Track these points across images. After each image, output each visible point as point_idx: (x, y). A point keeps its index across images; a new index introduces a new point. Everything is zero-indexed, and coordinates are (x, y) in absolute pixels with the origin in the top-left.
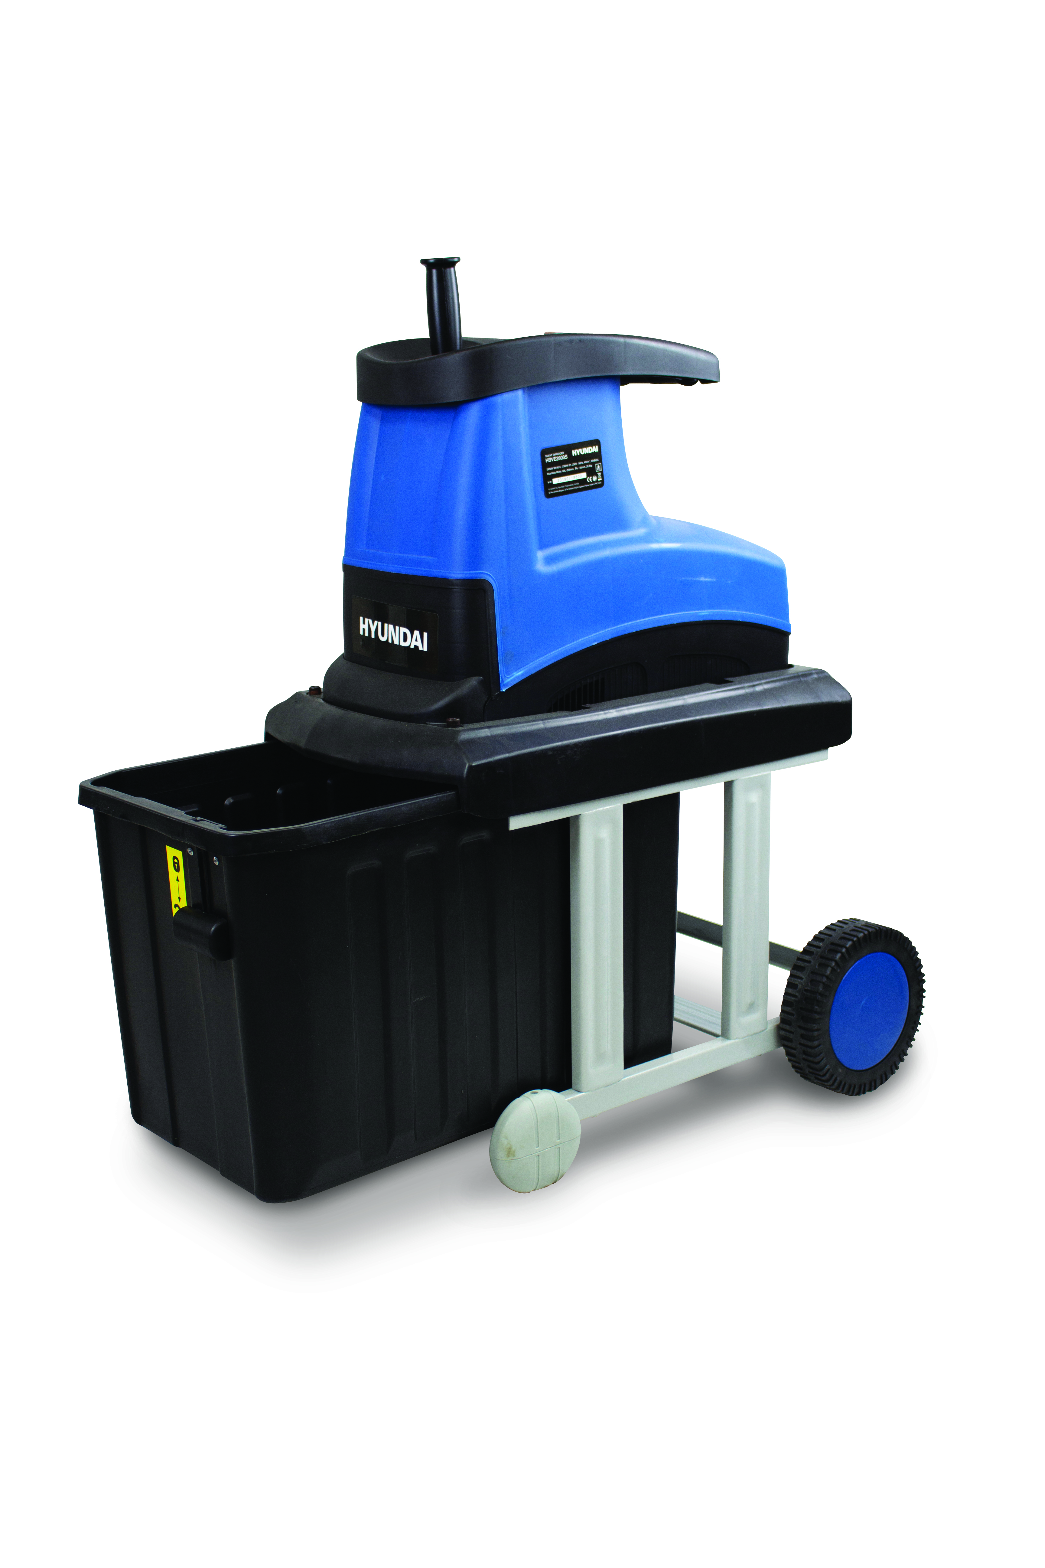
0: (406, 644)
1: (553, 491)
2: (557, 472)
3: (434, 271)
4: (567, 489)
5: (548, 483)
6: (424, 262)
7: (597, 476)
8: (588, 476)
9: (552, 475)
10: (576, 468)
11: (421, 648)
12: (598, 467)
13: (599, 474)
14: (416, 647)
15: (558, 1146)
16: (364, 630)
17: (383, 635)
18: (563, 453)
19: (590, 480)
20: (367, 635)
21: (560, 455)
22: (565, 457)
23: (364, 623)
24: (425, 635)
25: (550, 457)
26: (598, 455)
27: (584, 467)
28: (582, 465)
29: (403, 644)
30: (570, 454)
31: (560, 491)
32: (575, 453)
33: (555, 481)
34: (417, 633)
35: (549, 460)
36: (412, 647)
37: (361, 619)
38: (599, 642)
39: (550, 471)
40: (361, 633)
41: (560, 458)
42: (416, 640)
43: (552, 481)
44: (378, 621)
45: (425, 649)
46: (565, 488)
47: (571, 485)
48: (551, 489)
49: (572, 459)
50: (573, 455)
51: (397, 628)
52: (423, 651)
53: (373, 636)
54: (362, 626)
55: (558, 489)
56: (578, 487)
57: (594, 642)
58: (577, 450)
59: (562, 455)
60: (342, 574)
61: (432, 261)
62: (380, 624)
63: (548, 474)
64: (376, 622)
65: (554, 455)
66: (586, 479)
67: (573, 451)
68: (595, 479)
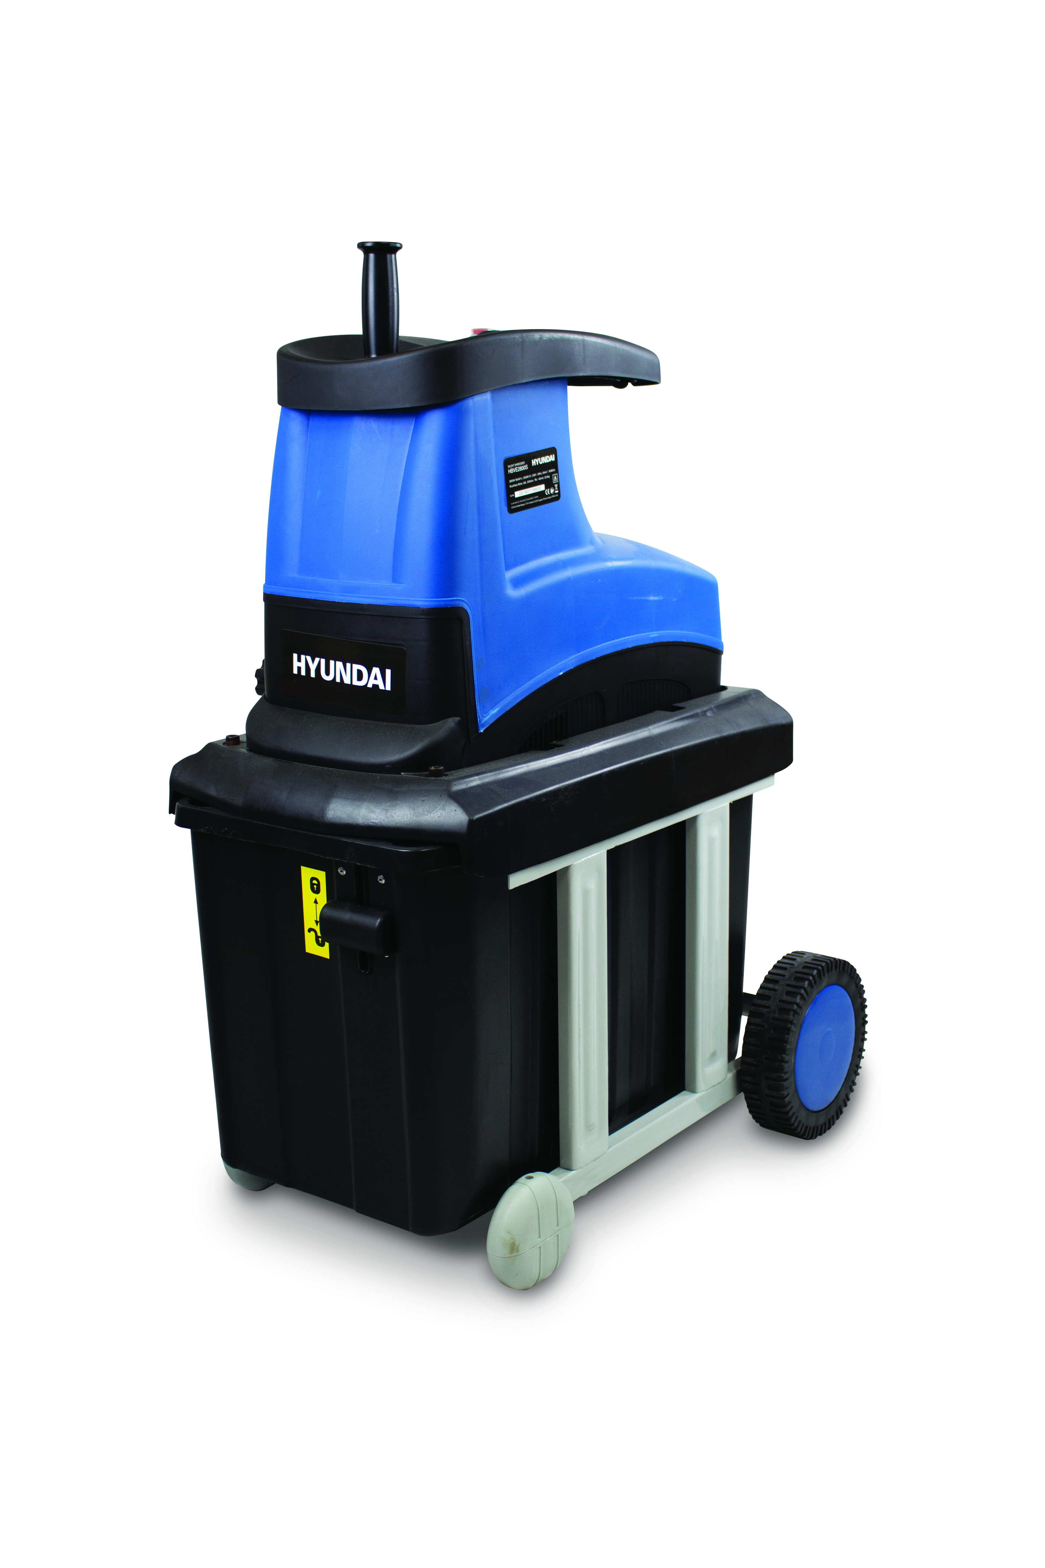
0: (362, 683)
1: (515, 505)
2: (519, 484)
3: (372, 256)
4: (528, 503)
5: (511, 496)
6: (361, 246)
7: (554, 488)
8: (546, 488)
9: (514, 487)
10: (536, 480)
11: (382, 687)
12: (555, 478)
13: (556, 486)
14: (376, 687)
15: (556, 1234)
16: (299, 669)
17: (328, 673)
18: (524, 463)
19: (548, 492)
20: (303, 673)
21: (521, 466)
22: (526, 467)
23: (299, 660)
24: (388, 672)
25: (512, 468)
26: (554, 465)
27: (543, 478)
28: (540, 476)
29: (356, 683)
30: (529, 464)
31: (521, 505)
32: (534, 462)
33: (518, 494)
34: (376, 671)
35: (511, 471)
36: (370, 686)
37: (295, 656)
38: (564, 672)
39: (512, 484)
40: (295, 671)
41: (521, 469)
42: (376, 678)
43: (514, 494)
44: (321, 657)
45: (388, 688)
46: (526, 502)
47: (531, 498)
48: (514, 503)
49: (532, 470)
50: (533, 465)
51: (348, 665)
52: (385, 691)
53: (313, 675)
54: (296, 664)
55: (520, 503)
56: (537, 501)
57: (561, 671)
58: (536, 460)
59: (523, 465)
60: (263, 604)
61: (369, 245)
62: (323, 661)
63: (511, 486)
64: (317, 660)
65: (516, 465)
66: (544, 491)
67: (532, 461)
68: (552, 491)
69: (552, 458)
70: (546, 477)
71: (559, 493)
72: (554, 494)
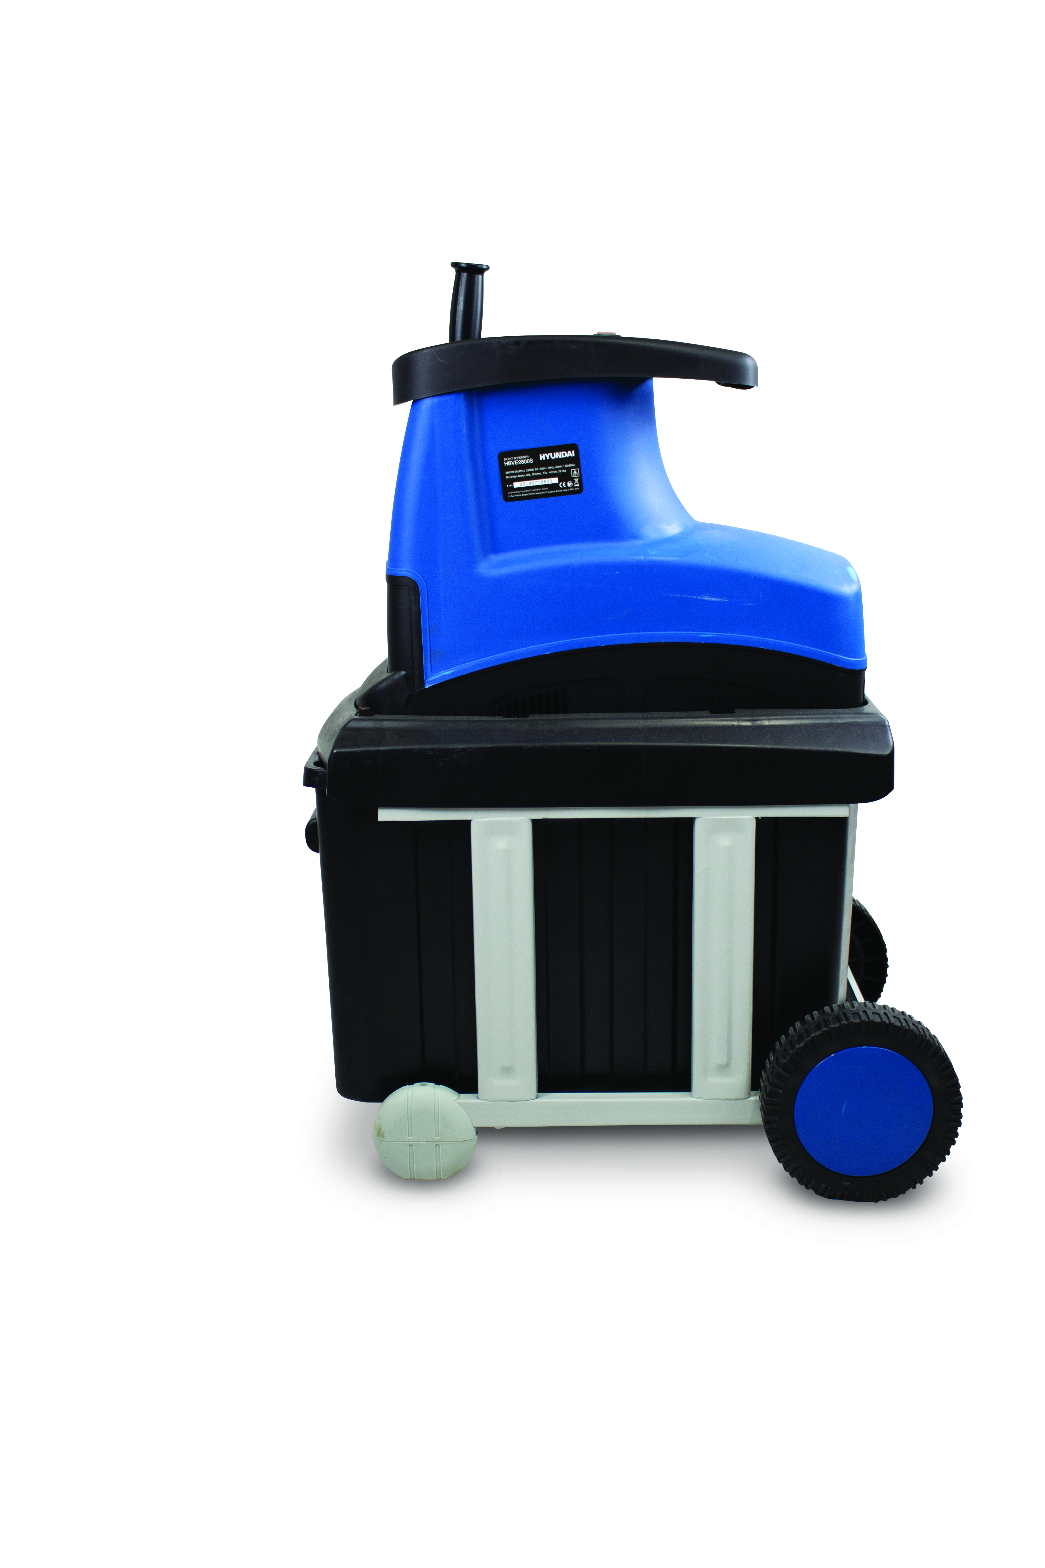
1: (513, 494)
2: (520, 476)
4: (533, 494)
5: (508, 486)
7: (573, 482)
9: (512, 478)
10: (545, 473)
12: (575, 472)
13: (576, 480)
15: (435, 1142)
19: (564, 485)
21: (524, 459)
22: (531, 461)
25: (510, 460)
26: (575, 460)
27: (555, 472)
28: (552, 470)
30: (536, 458)
32: (542, 457)
33: (517, 485)
35: (508, 463)
39: (509, 475)
41: (523, 462)
43: (513, 484)
46: (529, 492)
47: (537, 490)
49: (538, 463)
55: (521, 493)
56: (547, 492)
57: (548, 651)
58: (546, 455)
59: (527, 459)
63: (507, 477)
65: (515, 458)
66: (558, 484)
68: (569, 484)
69: (571, 454)
70: (560, 471)
71: (581, 487)
72: (573, 487)
